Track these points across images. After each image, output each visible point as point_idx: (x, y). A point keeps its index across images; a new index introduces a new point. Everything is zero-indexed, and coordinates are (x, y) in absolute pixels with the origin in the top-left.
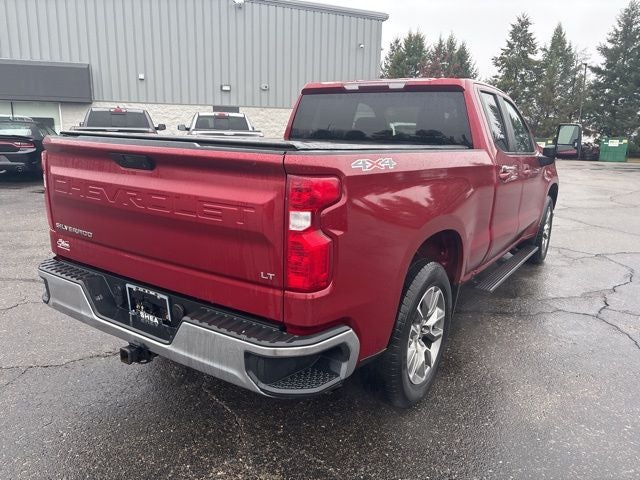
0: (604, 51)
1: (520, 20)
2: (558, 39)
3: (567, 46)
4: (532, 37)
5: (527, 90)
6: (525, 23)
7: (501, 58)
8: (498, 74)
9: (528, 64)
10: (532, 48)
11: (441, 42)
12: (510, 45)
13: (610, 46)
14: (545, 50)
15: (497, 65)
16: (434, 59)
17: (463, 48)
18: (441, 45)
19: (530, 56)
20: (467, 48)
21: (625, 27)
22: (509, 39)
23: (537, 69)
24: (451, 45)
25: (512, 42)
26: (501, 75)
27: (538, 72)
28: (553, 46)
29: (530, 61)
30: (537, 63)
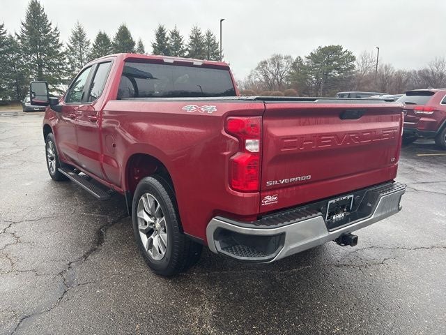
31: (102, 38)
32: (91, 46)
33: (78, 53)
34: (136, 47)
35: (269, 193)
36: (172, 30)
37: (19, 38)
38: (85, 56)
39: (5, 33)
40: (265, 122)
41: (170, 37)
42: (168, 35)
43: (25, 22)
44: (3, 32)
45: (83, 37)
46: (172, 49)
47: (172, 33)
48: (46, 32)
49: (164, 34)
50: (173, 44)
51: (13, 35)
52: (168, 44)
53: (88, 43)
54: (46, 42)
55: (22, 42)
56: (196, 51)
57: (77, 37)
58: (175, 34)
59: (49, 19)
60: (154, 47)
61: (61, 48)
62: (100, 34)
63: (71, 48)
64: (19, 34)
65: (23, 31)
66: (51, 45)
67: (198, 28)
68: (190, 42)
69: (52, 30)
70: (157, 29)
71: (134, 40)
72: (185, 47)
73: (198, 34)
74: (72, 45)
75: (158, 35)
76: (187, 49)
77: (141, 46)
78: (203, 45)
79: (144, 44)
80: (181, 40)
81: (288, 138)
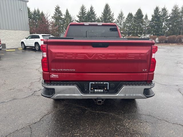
0: (78, 17)
1: (57, 7)
2: (67, 13)
3: (70, 15)
4: (61, 11)
5: (62, 26)
6: (59, 8)
7: (54, 17)
8: (53, 21)
9: (61, 19)
10: (61, 15)
11: (35, 10)
12: (55, 13)
13: (80, 15)
14: (64, 15)
15: (53, 18)
16: (34, 15)
17: (42, 13)
18: (35, 11)
19: (61, 17)
20: (44, 13)
21: (82, 11)
22: (55, 11)
23: (64, 20)
24: (38, 11)
25: (56, 12)
26: (54, 21)
27: (64, 21)
28: (66, 14)
29: (61, 18)
30: (63, 18)
31: (130, 15)
32: (125, 19)
33: (120, 22)
34: (144, 17)
35: (54, 73)
36: (163, 8)
37: (100, 18)
38: (122, 23)
39: (96, 17)
40: (49, 46)
41: (161, 11)
42: (160, 10)
43: (103, 12)
44: (96, 16)
45: (122, 15)
46: (161, 16)
47: (163, 9)
48: (109, 15)
49: (158, 10)
50: (162, 14)
51: (99, 17)
52: (160, 14)
53: (124, 18)
54: (109, 19)
55: (101, 20)
56: (175, 16)
57: (120, 16)
58: (164, 9)
59: (111, 10)
60: (152, 16)
61: (114, 20)
62: (129, 13)
63: (118, 20)
64: (101, 17)
65: (102, 16)
66: (111, 20)
67: (177, 5)
68: (171, 12)
69: (112, 14)
70: (155, 8)
71: (143, 14)
72: (169, 15)
73: (176, 8)
74: (118, 19)
75: (155, 11)
76: (169, 16)
77: (146, 16)
78: (179, 13)
79: (148, 16)
80: (167, 12)
81: (58, 53)
